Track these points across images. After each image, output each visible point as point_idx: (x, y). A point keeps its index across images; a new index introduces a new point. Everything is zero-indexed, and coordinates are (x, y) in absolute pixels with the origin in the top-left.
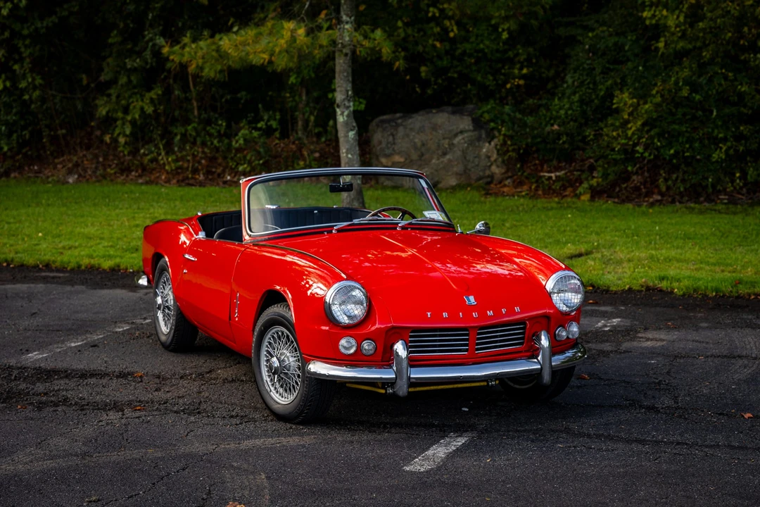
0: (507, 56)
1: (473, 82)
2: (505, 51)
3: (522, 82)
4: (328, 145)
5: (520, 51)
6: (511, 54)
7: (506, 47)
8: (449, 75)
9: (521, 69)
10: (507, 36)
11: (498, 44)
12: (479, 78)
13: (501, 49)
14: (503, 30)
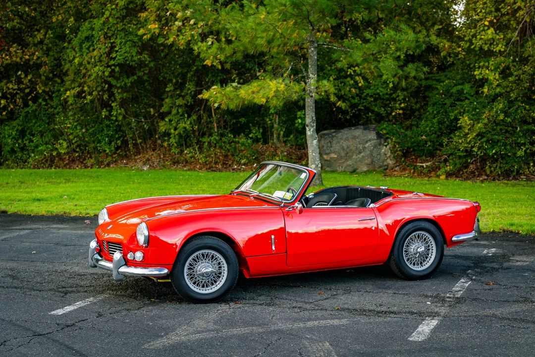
0: (392, 97)
1: (373, 112)
2: (391, 94)
3: (401, 112)
4: (291, 148)
5: (400, 94)
6: (394, 96)
7: (392, 92)
8: (359, 108)
9: (400, 104)
10: (392, 85)
11: (387, 90)
12: (376, 110)
13: (389, 93)
14: (390, 82)
